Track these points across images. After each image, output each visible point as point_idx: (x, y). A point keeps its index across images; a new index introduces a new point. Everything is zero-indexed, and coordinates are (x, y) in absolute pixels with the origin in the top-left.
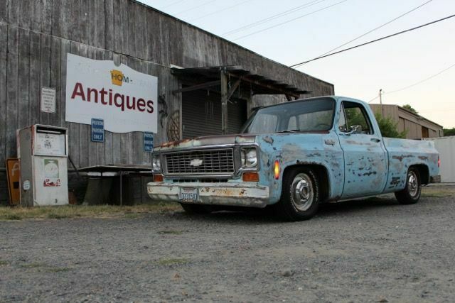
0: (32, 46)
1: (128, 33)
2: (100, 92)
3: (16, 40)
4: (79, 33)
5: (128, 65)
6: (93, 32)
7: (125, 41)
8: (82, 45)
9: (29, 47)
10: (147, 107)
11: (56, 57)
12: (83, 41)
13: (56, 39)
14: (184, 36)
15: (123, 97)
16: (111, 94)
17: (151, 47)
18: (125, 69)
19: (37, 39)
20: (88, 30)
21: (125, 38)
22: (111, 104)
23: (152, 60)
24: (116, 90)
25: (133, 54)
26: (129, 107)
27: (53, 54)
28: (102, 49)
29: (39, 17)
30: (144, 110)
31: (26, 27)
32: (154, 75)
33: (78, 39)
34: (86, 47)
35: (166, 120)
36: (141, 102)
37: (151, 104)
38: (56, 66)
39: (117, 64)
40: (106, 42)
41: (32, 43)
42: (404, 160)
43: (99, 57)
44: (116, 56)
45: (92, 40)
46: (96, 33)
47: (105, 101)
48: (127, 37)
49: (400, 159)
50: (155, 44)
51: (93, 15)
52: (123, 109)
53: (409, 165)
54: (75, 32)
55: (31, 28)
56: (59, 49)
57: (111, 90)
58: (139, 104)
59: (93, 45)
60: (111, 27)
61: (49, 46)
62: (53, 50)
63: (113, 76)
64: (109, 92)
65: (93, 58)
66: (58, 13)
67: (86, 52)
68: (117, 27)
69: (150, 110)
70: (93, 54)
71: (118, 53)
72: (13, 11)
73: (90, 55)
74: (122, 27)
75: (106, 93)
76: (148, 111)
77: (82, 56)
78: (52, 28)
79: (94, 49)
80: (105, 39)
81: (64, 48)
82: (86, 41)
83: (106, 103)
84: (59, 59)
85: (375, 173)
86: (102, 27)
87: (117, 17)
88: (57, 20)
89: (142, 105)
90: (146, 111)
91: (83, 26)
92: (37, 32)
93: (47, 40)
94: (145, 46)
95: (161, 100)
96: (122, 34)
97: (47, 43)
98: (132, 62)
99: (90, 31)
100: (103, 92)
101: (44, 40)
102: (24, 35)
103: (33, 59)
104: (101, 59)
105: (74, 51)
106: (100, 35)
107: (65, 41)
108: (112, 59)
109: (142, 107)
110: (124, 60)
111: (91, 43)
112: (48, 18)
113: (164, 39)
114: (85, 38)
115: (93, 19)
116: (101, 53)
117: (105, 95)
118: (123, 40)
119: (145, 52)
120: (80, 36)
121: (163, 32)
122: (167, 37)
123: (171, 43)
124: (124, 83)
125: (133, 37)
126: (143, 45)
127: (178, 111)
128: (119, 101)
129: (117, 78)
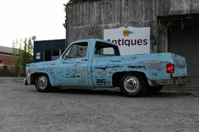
0: (91, 31)
1: (132, 12)
2: (118, 41)
3: (86, 31)
4: (109, 20)
5: (132, 26)
6: (115, 18)
7: (130, 16)
8: (110, 25)
10: (143, 43)
11: (100, 32)
12: (110, 23)
13: (99, 25)
15: (129, 41)
16: (123, 41)
17: (147, 14)
18: (130, 29)
19: (93, 28)
20: (113, 17)
21: (130, 15)
22: (123, 45)
23: (146, 20)
24: (126, 38)
25: (135, 21)
26: (132, 44)
28: (119, 23)
29: (94, 20)
30: (141, 44)
31: (89, 25)
32: (148, 26)
33: (108, 23)
34: (112, 24)
35: (156, 47)
36: (139, 41)
37: (145, 41)
38: (100, 35)
39: (126, 27)
40: (121, 20)
41: (91, 30)
42: (108, 70)
43: (118, 27)
44: (126, 24)
45: (115, 21)
46: (116, 17)
47: (120, 44)
48: (132, 14)
49: (104, 69)
50: (149, 12)
51: (115, 11)
52: (129, 46)
53: (114, 72)
54: (107, 21)
55: (91, 25)
56: (101, 29)
57: (123, 39)
58: (138, 42)
59: (115, 23)
60: (123, 13)
62: (99, 30)
63: (124, 33)
64: (122, 40)
65: (115, 28)
66: (100, 16)
67: (112, 27)
68: (126, 12)
69: (145, 43)
70: (115, 27)
71: (126, 23)
72: (86, 21)
73: (114, 27)
74: (129, 11)
75: (121, 40)
76: (144, 44)
77: (110, 29)
78: (98, 23)
79: (115, 24)
80: (120, 19)
81: (103, 28)
82: (112, 23)
83: (121, 45)
84: (101, 33)
85: (78, 76)
86: (119, 15)
87: (126, 7)
88: (100, 19)
89: (140, 42)
91: (110, 17)
92: (93, 25)
93: (96, 27)
94: (142, 14)
95: (152, 37)
96: (129, 14)
97: (96, 28)
98: (135, 24)
101: (95, 27)
102: (89, 28)
103: (92, 35)
104: (119, 27)
105: (107, 28)
106: (118, 18)
107: (103, 25)
108: (124, 26)
109: (139, 43)
110: (130, 25)
111: (114, 23)
112: (97, 19)
113: (155, 7)
115: (114, 13)
116: (118, 25)
117: (120, 42)
118: (129, 16)
119: (142, 17)
120: (109, 21)
121: (155, 4)
122: (158, 5)
123: (161, 7)
124: (130, 35)
125: (135, 13)
126: (141, 15)
127: (165, 41)
128: (127, 43)
129: (126, 33)
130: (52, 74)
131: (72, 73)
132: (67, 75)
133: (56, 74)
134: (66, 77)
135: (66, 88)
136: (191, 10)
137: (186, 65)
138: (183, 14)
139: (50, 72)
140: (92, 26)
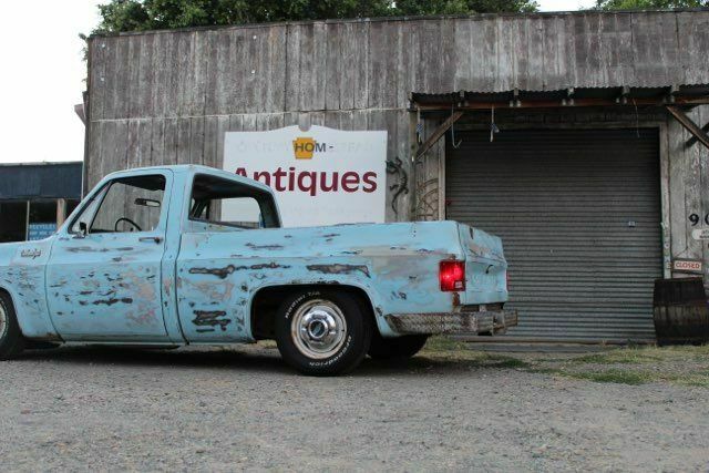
0: (180, 136)
1: (327, 75)
2: (274, 175)
3: (161, 134)
4: (245, 98)
5: (326, 125)
6: (264, 94)
7: (319, 91)
8: (246, 116)
9: (176, 139)
10: (362, 184)
11: (211, 141)
12: (248, 110)
13: (210, 117)
14: (460, 41)
15: (313, 176)
16: (292, 175)
17: (376, 84)
18: (318, 133)
19: (186, 125)
20: (258, 92)
21: (319, 85)
22: (291, 188)
23: (374, 105)
24: (302, 166)
25: (333, 105)
26: (324, 188)
27: (207, 138)
28: (279, 113)
29: (189, 98)
30: (356, 189)
31: (173, 116)
32: (380, 128)
33: (242, 109)
34: (253, 116)
35: (405, 199)
36: (350, 178)
37: (370, 178)
38: (210, 153)
39: (305, 129)
40: (286, 101)
41: (180, 131)
42: (237, 278)
43: (275, 124)
44: (303, 116)
45: (264, 104)
46: (270, 92)
47: (282, 186)
48: (324, 83)
49: (222, 274)
50: (384, 77)
51: (266, 67)
52: (313, 194)
53: (256, 285)
54: (237, 102)
55: (179, 114)
56: (214, 130)
57: (292, 169)
58: (346, 181)
59: (265, 110)
60: (294, 77)
61: (202, 130)
62: (207, 133)
63: (296, 147)
64: (288, 172)
65: (264, 129)
66: (213, 85)
67: (253, 123)
68: (306, 74)
69: (369, 186)
70: (264, 125)
71: (305, 112)
72: (160, 100)
73: (260, 126)
74: (314, 71)
75: (284, 174)
76: (365, 189)
77: (248, 130)
78: (205, 107)
79: (267, 116)
80: (285, 99)
81: (221, 127)
82: (254, 109)
83: (284, 189)
84: (214, 143)
86: (280, 82)
87: (306, 58)
88: (212, 93)
89: (352, 182)
90: (361, 189)
91: (250, 91)
93: (198, 123)
94: (362, 85)
95: (393, 167)
96: (314, 81)
97: (198, 127)
98: (333, 118)
99: (260, 93)
100: (279, 174)
101: (195, 123)
102: (171, 126)
103: (182, 149)
104: (278, 127)
105: (235, 126)
106: (276, 94)
107: (223, 118)
108: (296, 123)
109: (349, 186)
110: (318, 119)
111: (261, 110)
112: (200, 95)
113: (406, 62)
114: (251, 104)
115: (265, 75)
116: (277, 119)
117: (282, 178)
118: (315, 90)
119: (361, 96)
120: (244, 104)
121: (404, 51)
122: (414, 56)
123: (423, 64)
124: (316, 154)
125: (336, 79)
126: (357, 86)
127: (436, 180)
128: (307, 182)
129: (304, 148)
130: (28, 290)
131: (105, 288)
132: (83, 293)
133: (40, 290)
134: (82, 303)
135: (80, 344)
136: (523, 81)
137: (506, 265)
138: (496, 90)
139: (20, 284)
140: (184, 117)
